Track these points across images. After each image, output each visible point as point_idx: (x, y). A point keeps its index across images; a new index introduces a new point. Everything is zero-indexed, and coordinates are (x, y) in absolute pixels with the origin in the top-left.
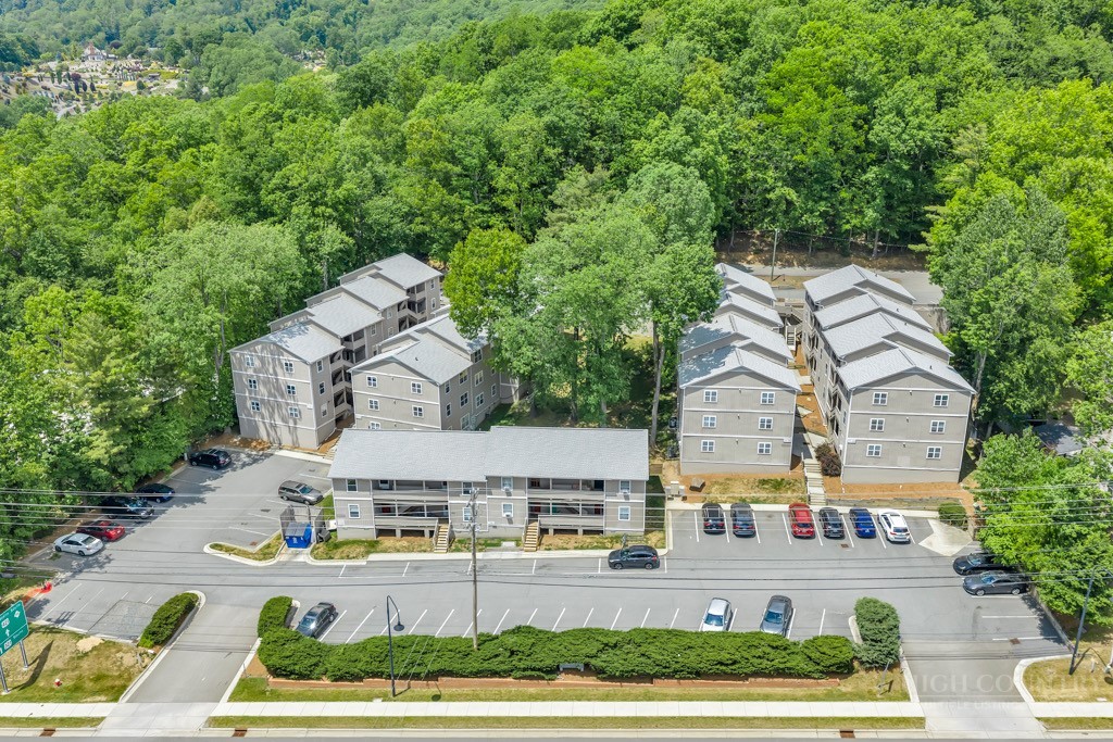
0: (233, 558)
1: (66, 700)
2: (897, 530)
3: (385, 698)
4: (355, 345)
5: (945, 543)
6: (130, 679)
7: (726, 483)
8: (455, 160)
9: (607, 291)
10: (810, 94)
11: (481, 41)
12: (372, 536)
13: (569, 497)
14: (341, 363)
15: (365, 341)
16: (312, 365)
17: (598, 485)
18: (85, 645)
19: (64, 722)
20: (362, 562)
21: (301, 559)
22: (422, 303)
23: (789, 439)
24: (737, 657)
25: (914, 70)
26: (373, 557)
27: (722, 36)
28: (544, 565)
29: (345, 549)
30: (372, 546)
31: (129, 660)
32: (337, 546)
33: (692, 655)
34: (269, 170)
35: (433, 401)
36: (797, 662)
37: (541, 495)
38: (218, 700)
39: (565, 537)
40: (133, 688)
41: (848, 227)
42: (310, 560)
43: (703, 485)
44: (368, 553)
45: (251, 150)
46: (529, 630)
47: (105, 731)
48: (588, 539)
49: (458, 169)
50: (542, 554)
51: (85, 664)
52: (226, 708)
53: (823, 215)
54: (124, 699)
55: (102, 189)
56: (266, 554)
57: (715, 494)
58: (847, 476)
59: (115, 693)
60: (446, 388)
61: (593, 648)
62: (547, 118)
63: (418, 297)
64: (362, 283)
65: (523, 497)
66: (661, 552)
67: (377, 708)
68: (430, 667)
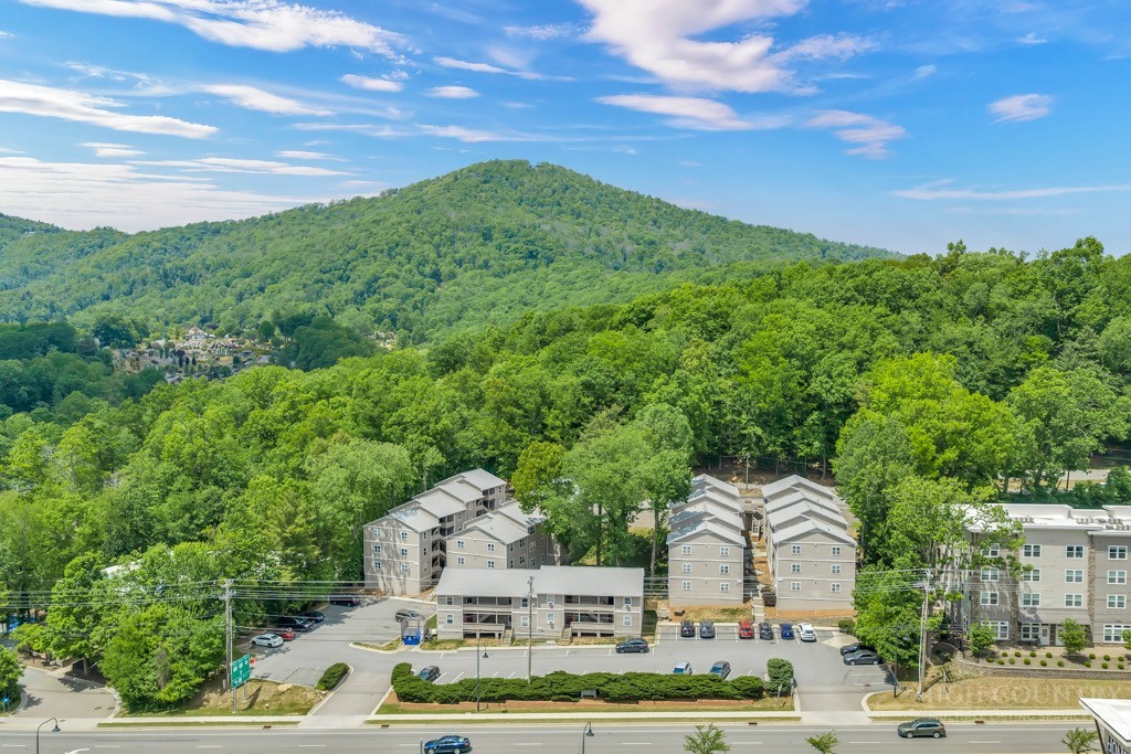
0: (369, 649)
1: (274, 715)
2: (808, 632)
3: (473, 712)
4: (448, 525)
5: (838, 641)
6: (312, 705)
7: (699, 611)
8: (519, 407)
9: (617, 479)
10: (766, 362)
11: (537, 325)
12: (461, 637)
13: (590, 609)
14: (438, 536)
15: (454, 523)
16: (421, 534)
17: (610, 601)
18: (282, 688)
19: (275, 723)
20: (455, 651)
21: (414, 650)
22: (492, 502)
23: (741, 580)
24: (690, 685)
25: (842, 347)
26: (460, 649)
27: (711, 324)
28: (574, 652)
29: (443, 645)
30: (460, 643)
31: (310, 696)
32: (437, 644)
33: (662, 685)
34: (389, 412)
35: (501, 555)
36: (728, 689)
37: (573, 608)
38: (369, 713)
39: (588, 638)
40: (314, 710)
41: (802, 454)
42: (420, 651)
43: (684, 612)
44: (458, 647)
45: (376, 398)
46: (563, 673)
47: (300, 726)
48: (604, 639)
49: (521, 412)
50: (573, 647)
51: (283, 698)
52: (373, 717)
53: (783, 445)
54: (310, 714)
55: (260, 427)
56: (391, 647)
57: (691, 617)
58: (780, 605)
59: (304, 712)
60: (511, 547)
61: (602, 681)
62: (583, 378)
63: (490, 497)
64: (452, 485)
65: (561, 609)
66: (650, 645)
67: (468, 716)
68: (502, 693)
